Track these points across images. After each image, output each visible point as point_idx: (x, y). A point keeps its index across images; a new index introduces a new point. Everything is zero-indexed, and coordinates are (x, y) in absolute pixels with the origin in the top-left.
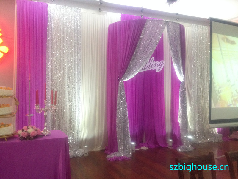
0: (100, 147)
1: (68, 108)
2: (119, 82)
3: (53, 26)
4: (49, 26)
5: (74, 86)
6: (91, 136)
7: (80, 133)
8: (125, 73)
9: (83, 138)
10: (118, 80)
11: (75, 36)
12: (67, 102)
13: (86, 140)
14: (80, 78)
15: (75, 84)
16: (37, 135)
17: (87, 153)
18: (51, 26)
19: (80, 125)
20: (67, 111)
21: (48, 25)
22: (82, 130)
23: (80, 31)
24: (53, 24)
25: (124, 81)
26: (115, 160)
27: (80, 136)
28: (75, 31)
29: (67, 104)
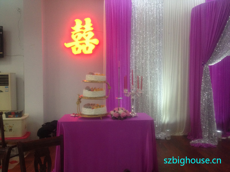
0: (182, 132)
1: (150, 93)
2: (203, 67)
3: (136, 16)
4: (133, 17)
5: (155, 72)
6: (173, 121)
7: (162, 117)
8: (210, 57)
9: (165, 122)
10: (203, 65)
11: (157, 24)
12: (149, 88)
13: (168, 124)
14: (162, 65)
15: (156, 70)
16: (127, 116)
17: (169, 137)
18: (135, 16)
19: (162, 109)
20: (149, 95)
21: (132, 15)
22: (163, 114)
23: (162, 18)
24: (136, 15)
25: (209, 66)
26: (200, 147)
27: (162, 120)
28: (157, 18)
29: (149, 89)
